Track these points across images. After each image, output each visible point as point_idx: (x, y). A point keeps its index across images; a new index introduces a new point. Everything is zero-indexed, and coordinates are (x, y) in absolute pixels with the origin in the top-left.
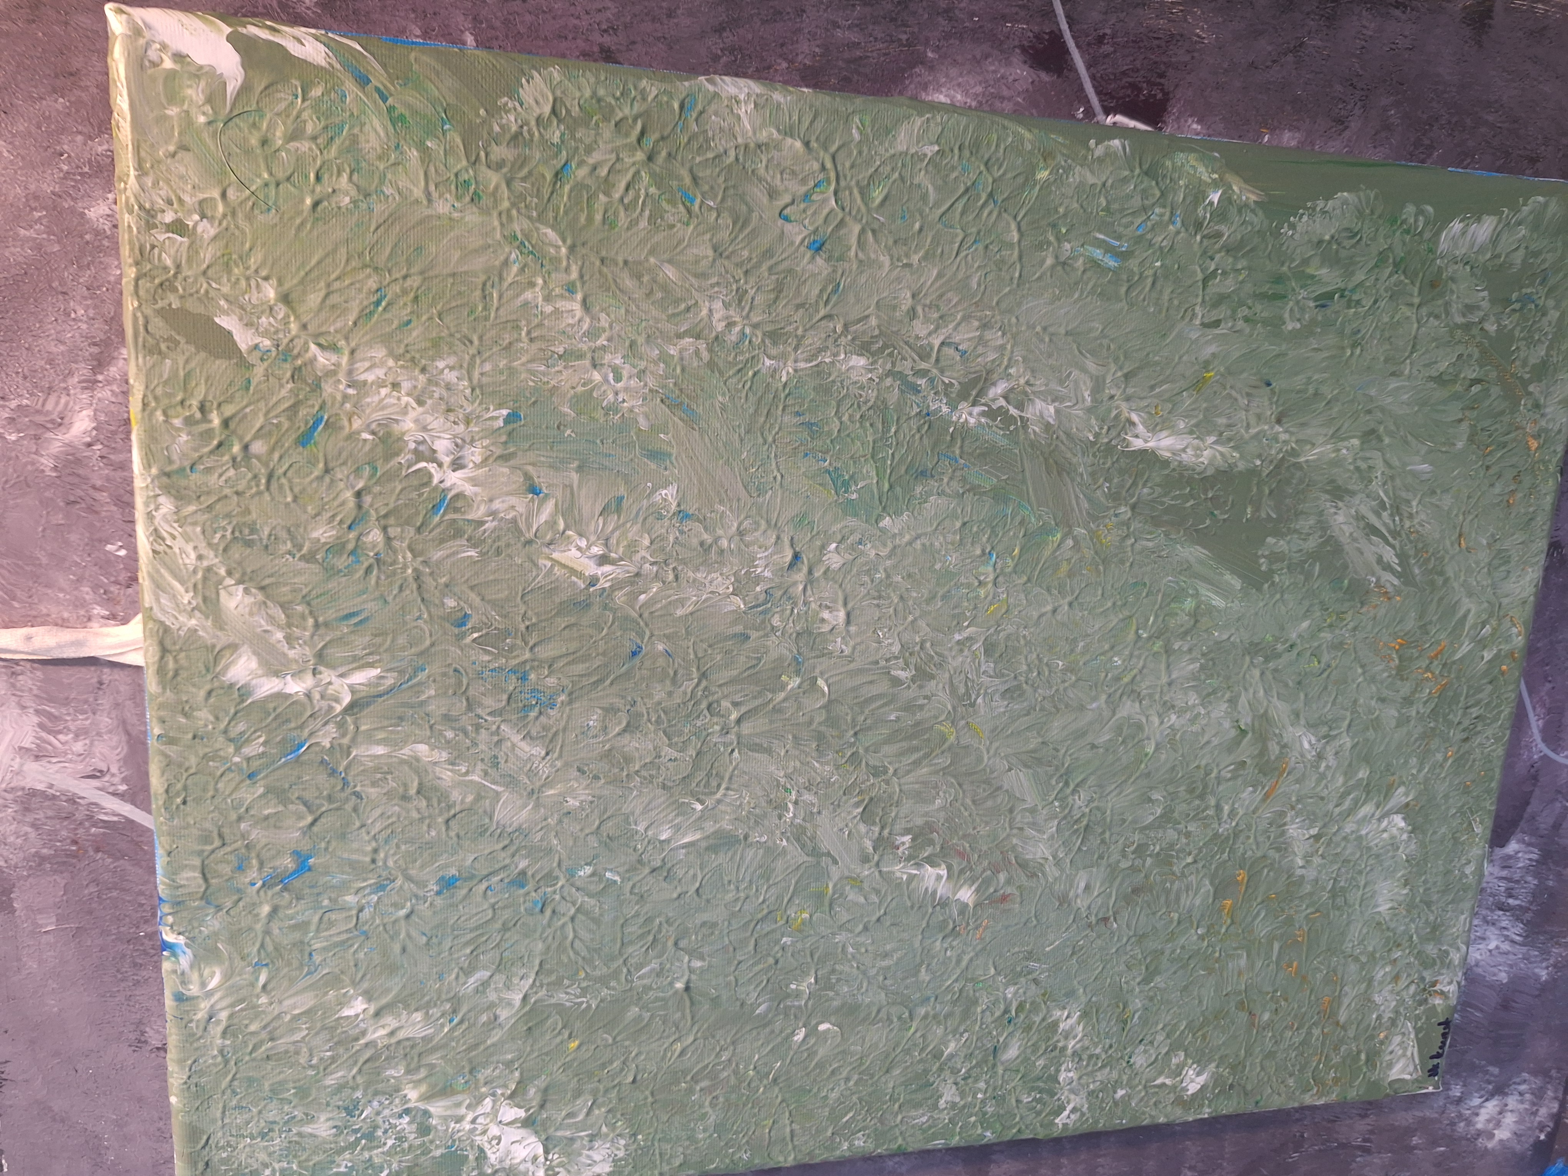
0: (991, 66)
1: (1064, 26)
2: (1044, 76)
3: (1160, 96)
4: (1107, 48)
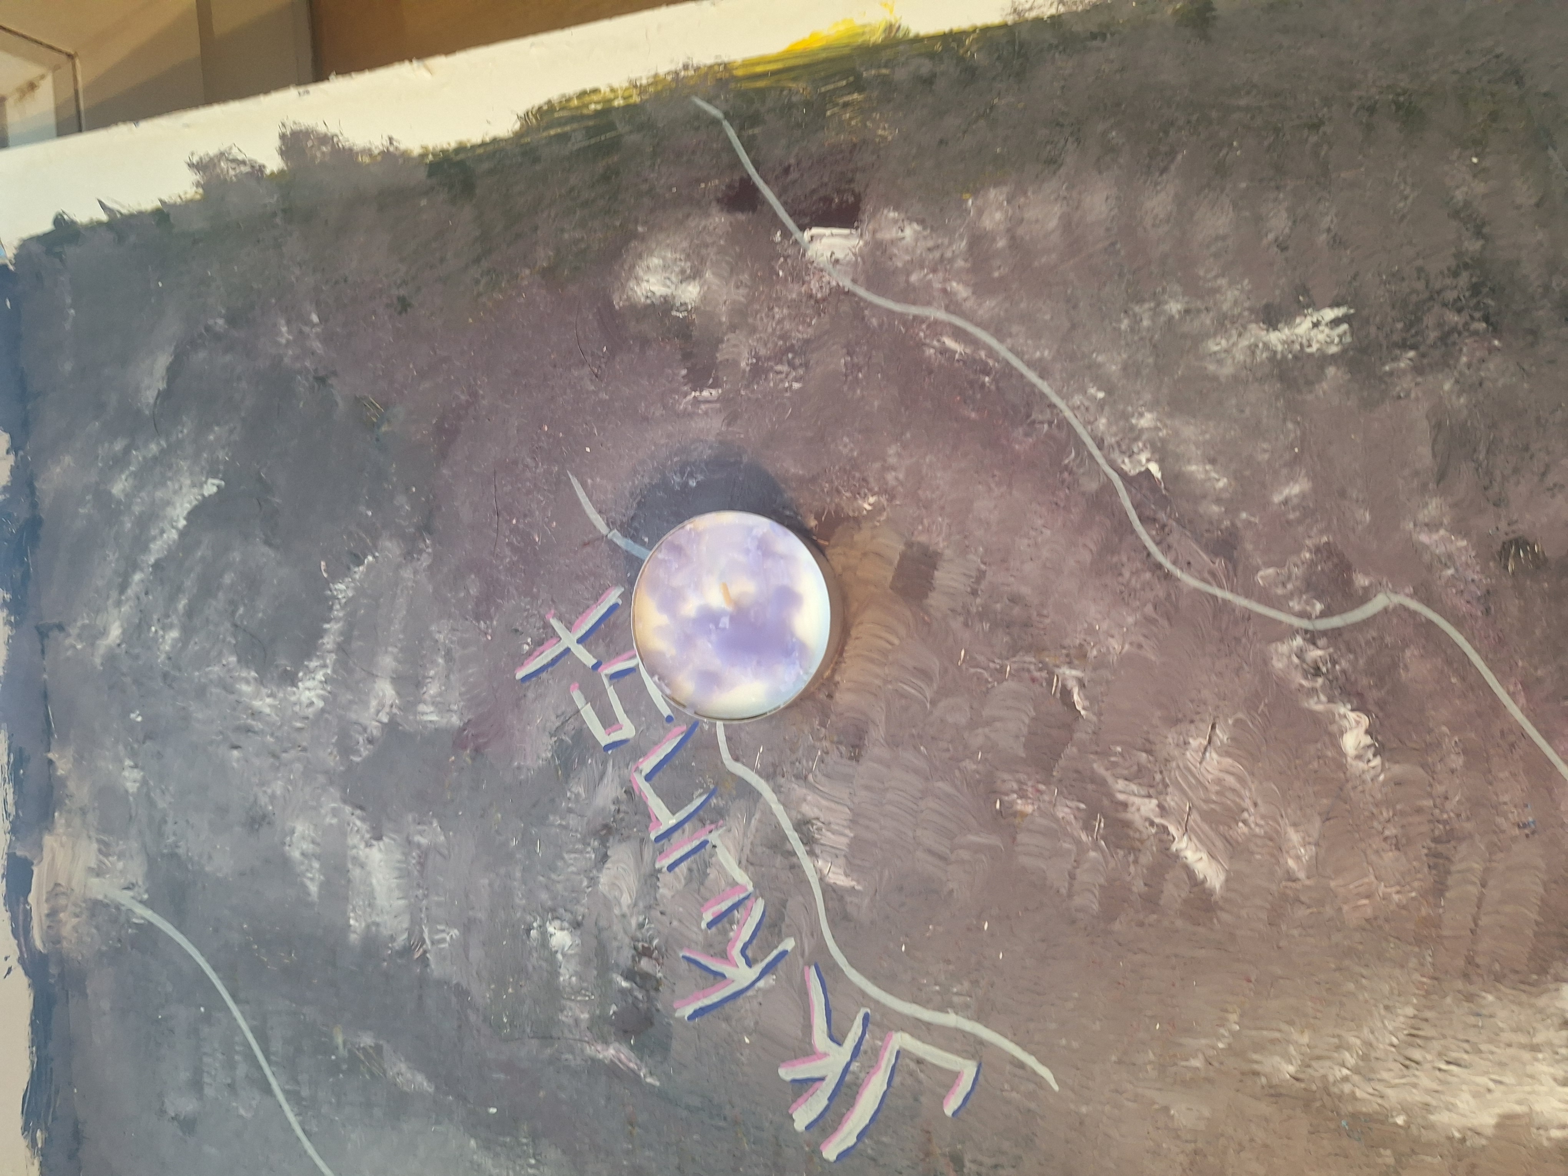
0: (692, 223)
1: (751, 170)
2: (741, 217)
3: (851, 199)
4: (794, 175)
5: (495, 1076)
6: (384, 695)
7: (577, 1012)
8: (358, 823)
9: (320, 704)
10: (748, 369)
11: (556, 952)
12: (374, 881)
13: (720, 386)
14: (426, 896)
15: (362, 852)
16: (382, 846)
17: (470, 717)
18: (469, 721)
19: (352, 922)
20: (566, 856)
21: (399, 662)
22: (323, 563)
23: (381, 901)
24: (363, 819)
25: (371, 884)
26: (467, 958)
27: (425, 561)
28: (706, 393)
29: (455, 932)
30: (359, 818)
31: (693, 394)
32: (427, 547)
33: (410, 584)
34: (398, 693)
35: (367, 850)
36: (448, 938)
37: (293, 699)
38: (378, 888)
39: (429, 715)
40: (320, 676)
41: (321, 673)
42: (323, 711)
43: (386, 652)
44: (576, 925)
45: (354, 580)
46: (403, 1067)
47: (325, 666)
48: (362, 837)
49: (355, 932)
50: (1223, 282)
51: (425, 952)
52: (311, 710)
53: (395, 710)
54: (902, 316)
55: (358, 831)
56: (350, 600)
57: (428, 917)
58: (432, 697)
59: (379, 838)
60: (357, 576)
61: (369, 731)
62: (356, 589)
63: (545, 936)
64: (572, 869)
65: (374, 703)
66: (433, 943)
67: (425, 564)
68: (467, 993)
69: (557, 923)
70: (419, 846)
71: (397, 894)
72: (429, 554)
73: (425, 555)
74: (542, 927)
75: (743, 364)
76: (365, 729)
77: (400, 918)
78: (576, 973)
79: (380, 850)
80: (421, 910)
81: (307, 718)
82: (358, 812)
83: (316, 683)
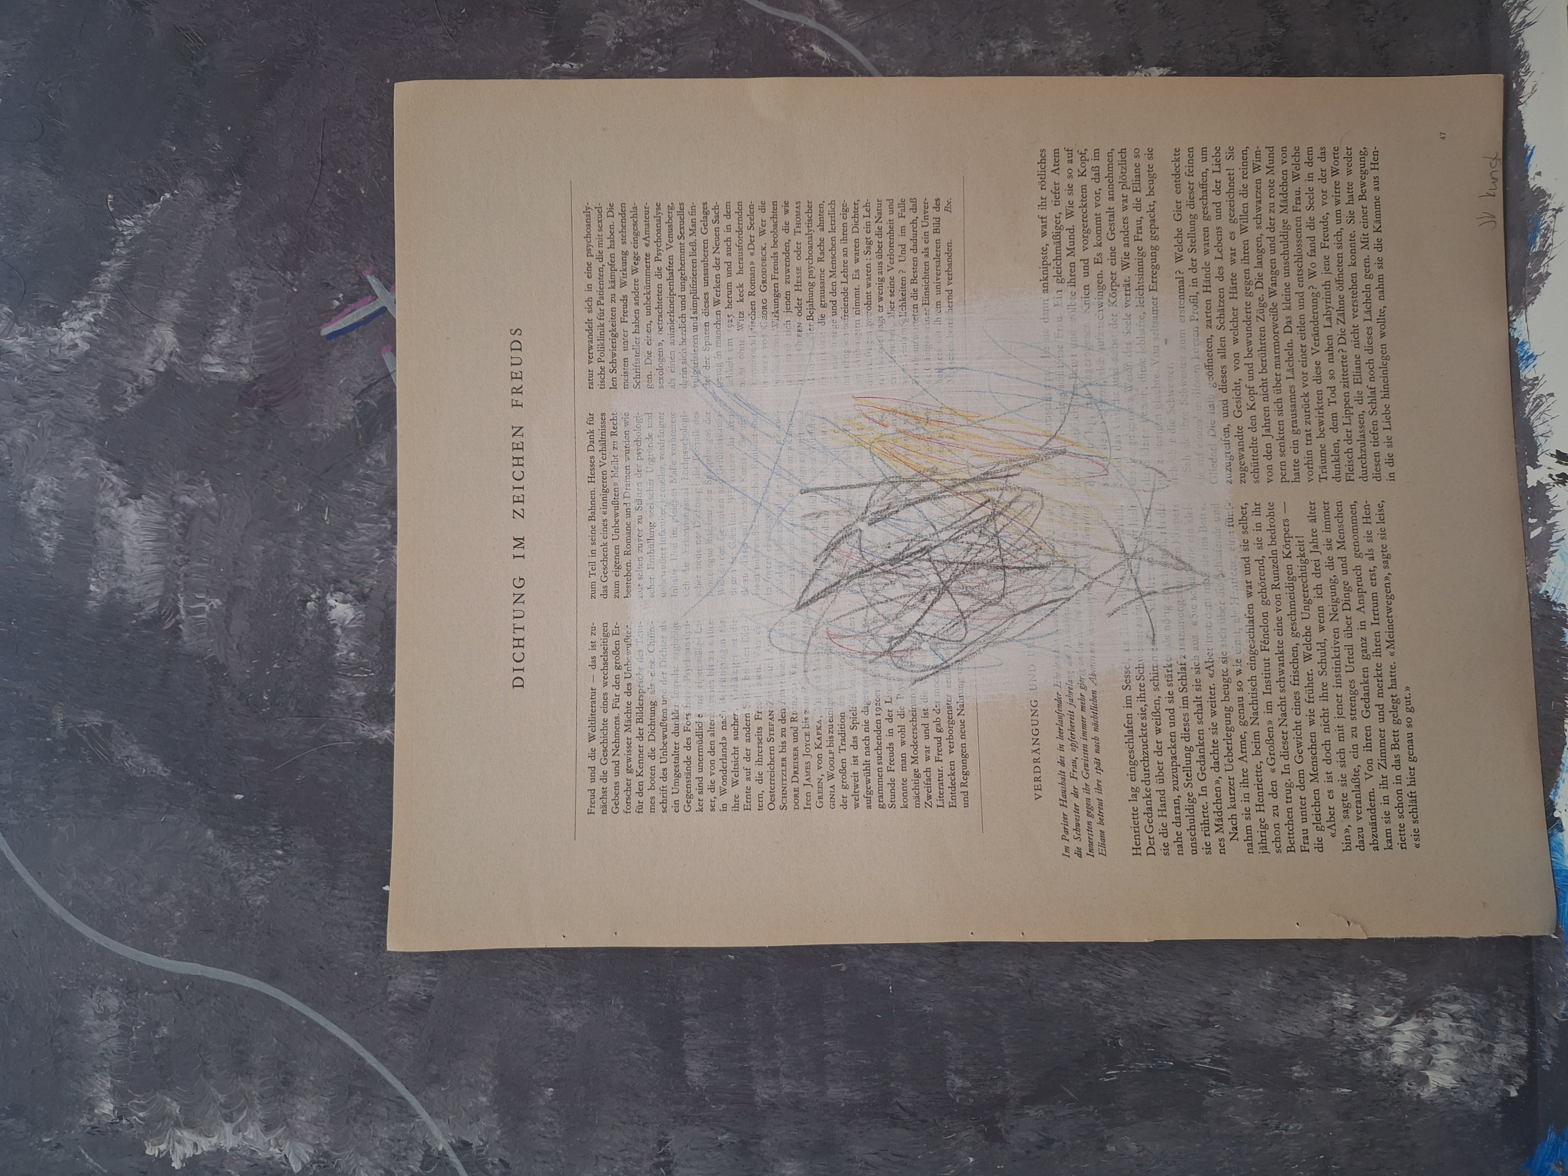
5: (246, 758)
6: (164, 343)
7: (353, 688)
8: (114, 479)
9: (86, 347)
10: (613, 48)
11: (335, 625)
12: (125, 543)
13: (583, 61)
14: (186, 562)
15: (115, 511)
16: (140, 506)
17: (263, 371)
18: (261, 375)
19: (92, 588)
20: (358, 525)
21: (187, 308)
22: (110, 196)
23: (132, 564)
24: (119, 475)
25: (121, 546)
26: (228, 630)
27: (231, 204)
28: (566, 66)
29: (217, 602)
30: (115, 473)
31: (553, 64)
32: (236, 189)
33: (210, 227)
34: (180, 341)
35: (121, 509)
36: (207, 608)
37: (52, 339)
38: (129, 551)
39: (215, 366)
40: (89, 317)
41: (91, 314)
42: (87, 354)
43: (172, 296)
44: (361, 598)
45: (145, 217)
46: (134, 750)
47: (97, 306)
48: (117, 495)
49: (94, 599)
50: (1068, 31)
51: (178, 622)
52: (72, 353)
53: (174, 359)
54: (774, 17)
55: (112, 488)
56: (137, 238)
57: (185, 583)
58: (219, 347)
59: (138, 497)
60: (149, 213)
61: (141, 379)
62: (144, 227)
63: (324, 608)
64: (365, 539)
65: (150, 350)
66: (188, 613)
67: (231, 207)
68: (224, 667)
69: (340, 595)
70: (185, 506)
71: (151, 558)
72: (237, 196)
73: (232, 198)
74: (321, 599)
75: (609, 43)
76: (136, 377)
77: (152, 585)
78: (355, 649)
79: (137, 510)
80: (178, 577)
81: (67, 362)
82: (116, 467)
83: (84, 323)
